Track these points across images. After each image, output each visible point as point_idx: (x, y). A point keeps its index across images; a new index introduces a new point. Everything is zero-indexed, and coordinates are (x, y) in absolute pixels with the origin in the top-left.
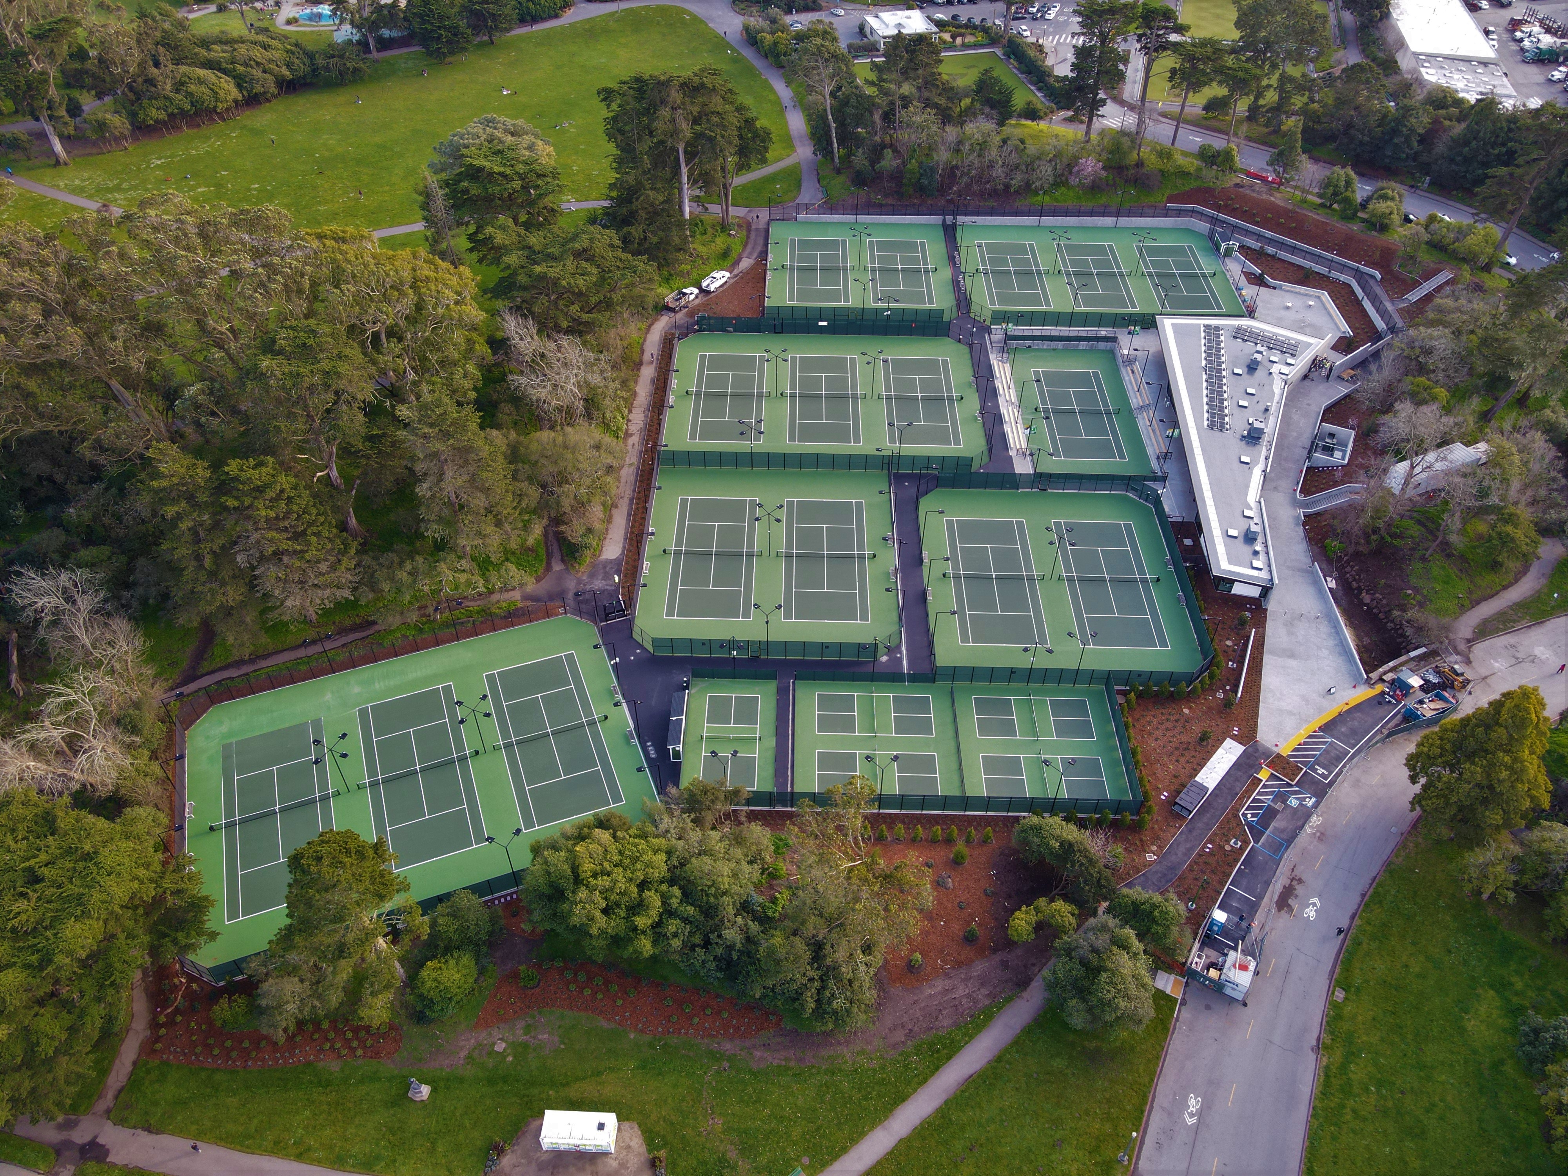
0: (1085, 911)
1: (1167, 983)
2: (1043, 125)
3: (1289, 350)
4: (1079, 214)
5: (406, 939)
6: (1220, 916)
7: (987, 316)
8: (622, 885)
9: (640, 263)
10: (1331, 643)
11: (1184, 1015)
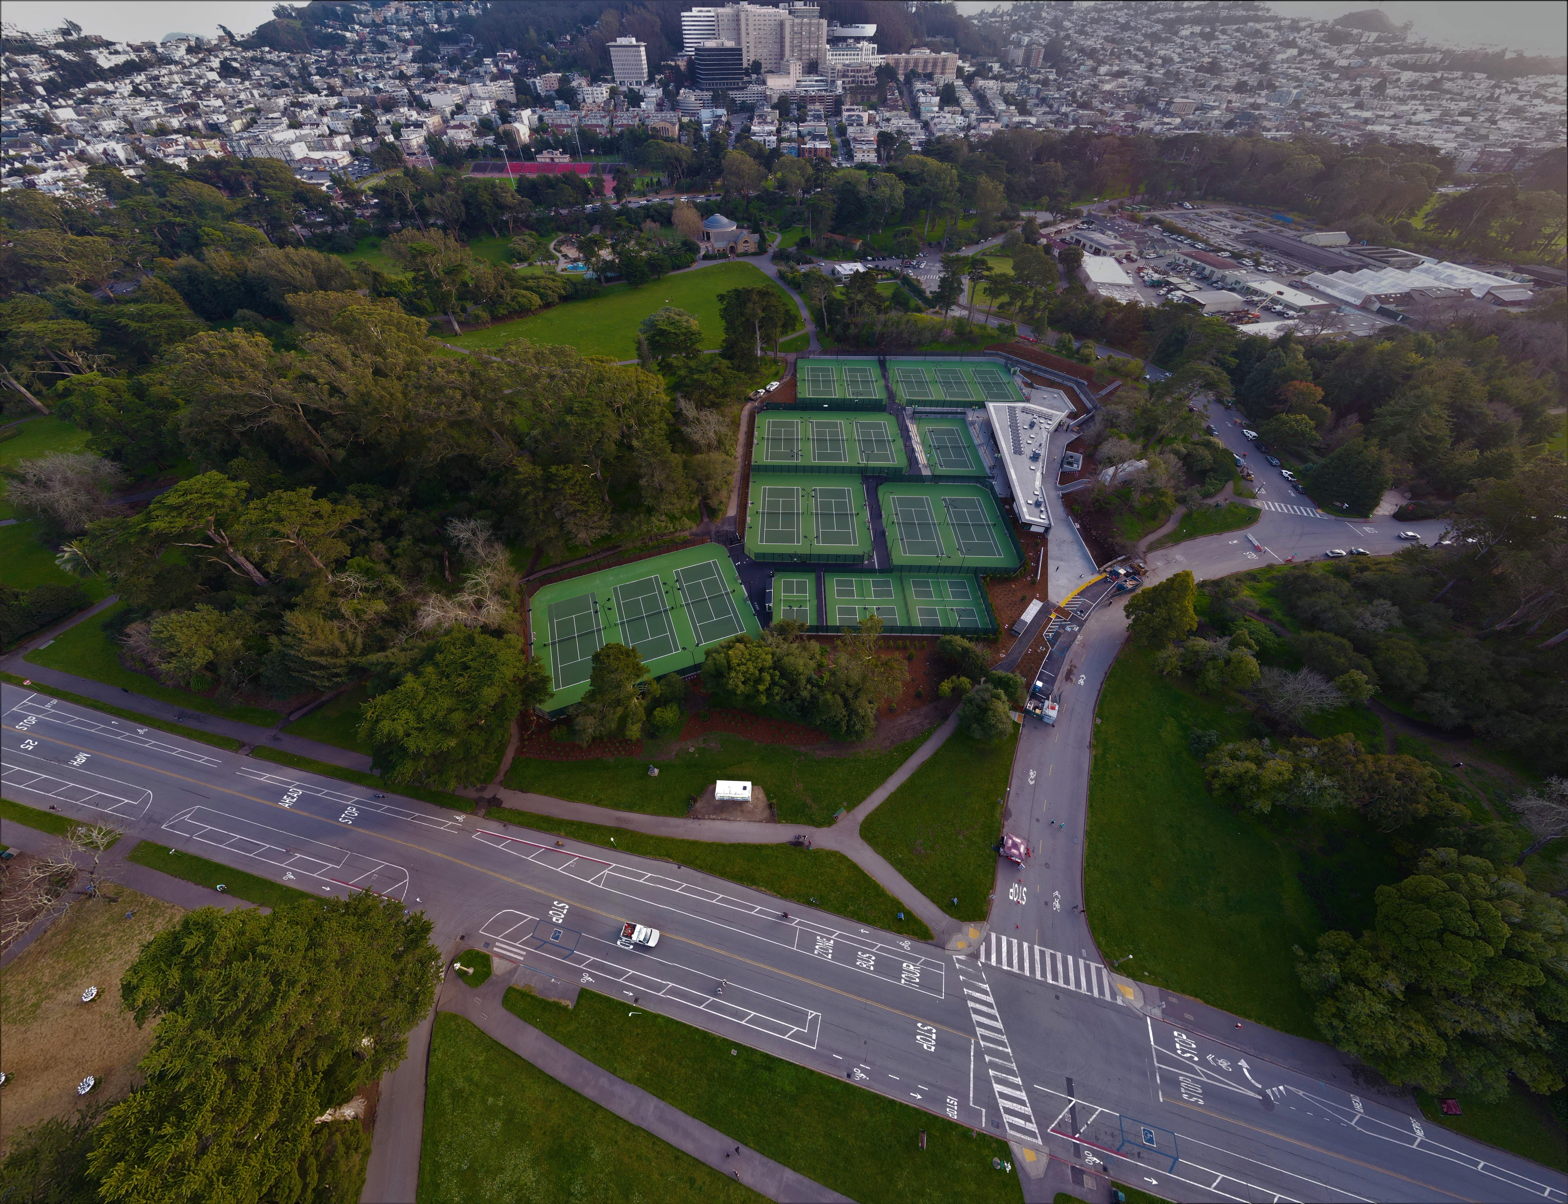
0: (975, 681)
1: (1016, 716)
2: (923, 315)
3: (1048, 418)
4: (943, 355)
5: (649, 697)
6: (1039, 684)
7: (904, 401)
8: (752, 670)
9: (742, 375)
10: (1079, 554)
11: (1024, 732)
